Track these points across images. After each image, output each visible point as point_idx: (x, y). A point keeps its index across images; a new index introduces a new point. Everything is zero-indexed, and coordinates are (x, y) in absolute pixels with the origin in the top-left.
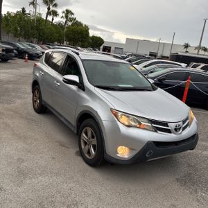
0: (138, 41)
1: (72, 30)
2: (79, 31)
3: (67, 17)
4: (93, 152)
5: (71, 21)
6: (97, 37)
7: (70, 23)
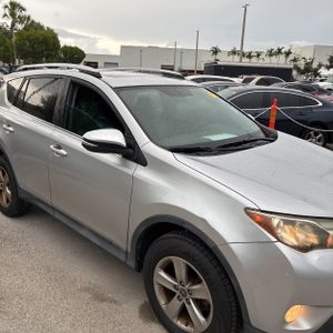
0: (141, 49)
1: (28, 39)
2: (41, 38)
3: (13, 15)
4: (202, 318)
5: (21, 22)
6: (71, 48)
7: (20, 27)
